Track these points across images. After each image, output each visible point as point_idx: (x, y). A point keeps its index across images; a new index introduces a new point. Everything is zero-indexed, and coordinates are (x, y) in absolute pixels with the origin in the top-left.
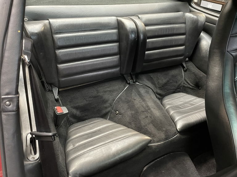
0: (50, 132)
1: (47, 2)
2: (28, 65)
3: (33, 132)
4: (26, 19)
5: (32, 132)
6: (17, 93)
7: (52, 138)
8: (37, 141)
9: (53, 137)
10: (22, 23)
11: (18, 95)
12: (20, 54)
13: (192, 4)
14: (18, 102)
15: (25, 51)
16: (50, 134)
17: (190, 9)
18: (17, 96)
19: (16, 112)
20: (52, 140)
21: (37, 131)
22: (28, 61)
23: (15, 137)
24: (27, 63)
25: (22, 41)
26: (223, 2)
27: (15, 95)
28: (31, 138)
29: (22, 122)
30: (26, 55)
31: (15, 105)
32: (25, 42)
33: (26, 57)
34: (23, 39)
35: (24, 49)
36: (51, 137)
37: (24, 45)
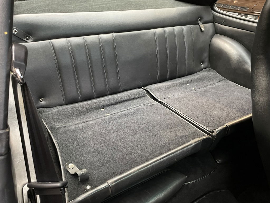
0: (57, 181)
1: (41, 10)
2: (21, 84)
3: (33, 184)
4: (15, 31)
5: (30, 184)
6: (6, 126)
7: (61, 190)
8: (38, 197)
9: (62, 188)
10: (10, 21)
11: (7, 130)
12: (9, 67)
13: (215, 8)
14: (8, 140)
15: (16, 62)
16: (58, 184)
17: (213, 14)
18: (7, 132)
19: (6, 156)
20: (62, 193)
21: (38, 181)
22: (22, 77)
23: (6, 194)
24: (20, 80)
25: (10, 47)
26: (239, 11)
27: (3, 129)
28: (29, 192)
29: (15, 168)
30: (17, 68)
31: (4, 145)
32: (15, 49)
33: (18, 71)
34: (12, 45)
35: (14, 59)
36: (59, 189)
37: (13, 54)
